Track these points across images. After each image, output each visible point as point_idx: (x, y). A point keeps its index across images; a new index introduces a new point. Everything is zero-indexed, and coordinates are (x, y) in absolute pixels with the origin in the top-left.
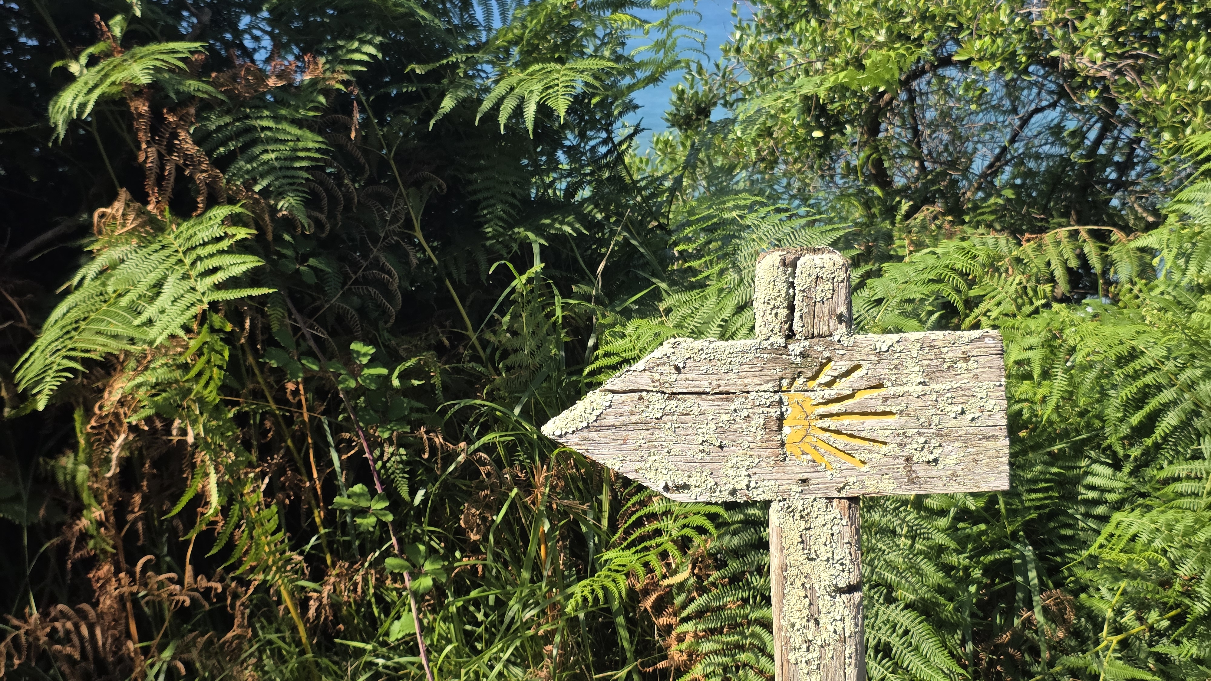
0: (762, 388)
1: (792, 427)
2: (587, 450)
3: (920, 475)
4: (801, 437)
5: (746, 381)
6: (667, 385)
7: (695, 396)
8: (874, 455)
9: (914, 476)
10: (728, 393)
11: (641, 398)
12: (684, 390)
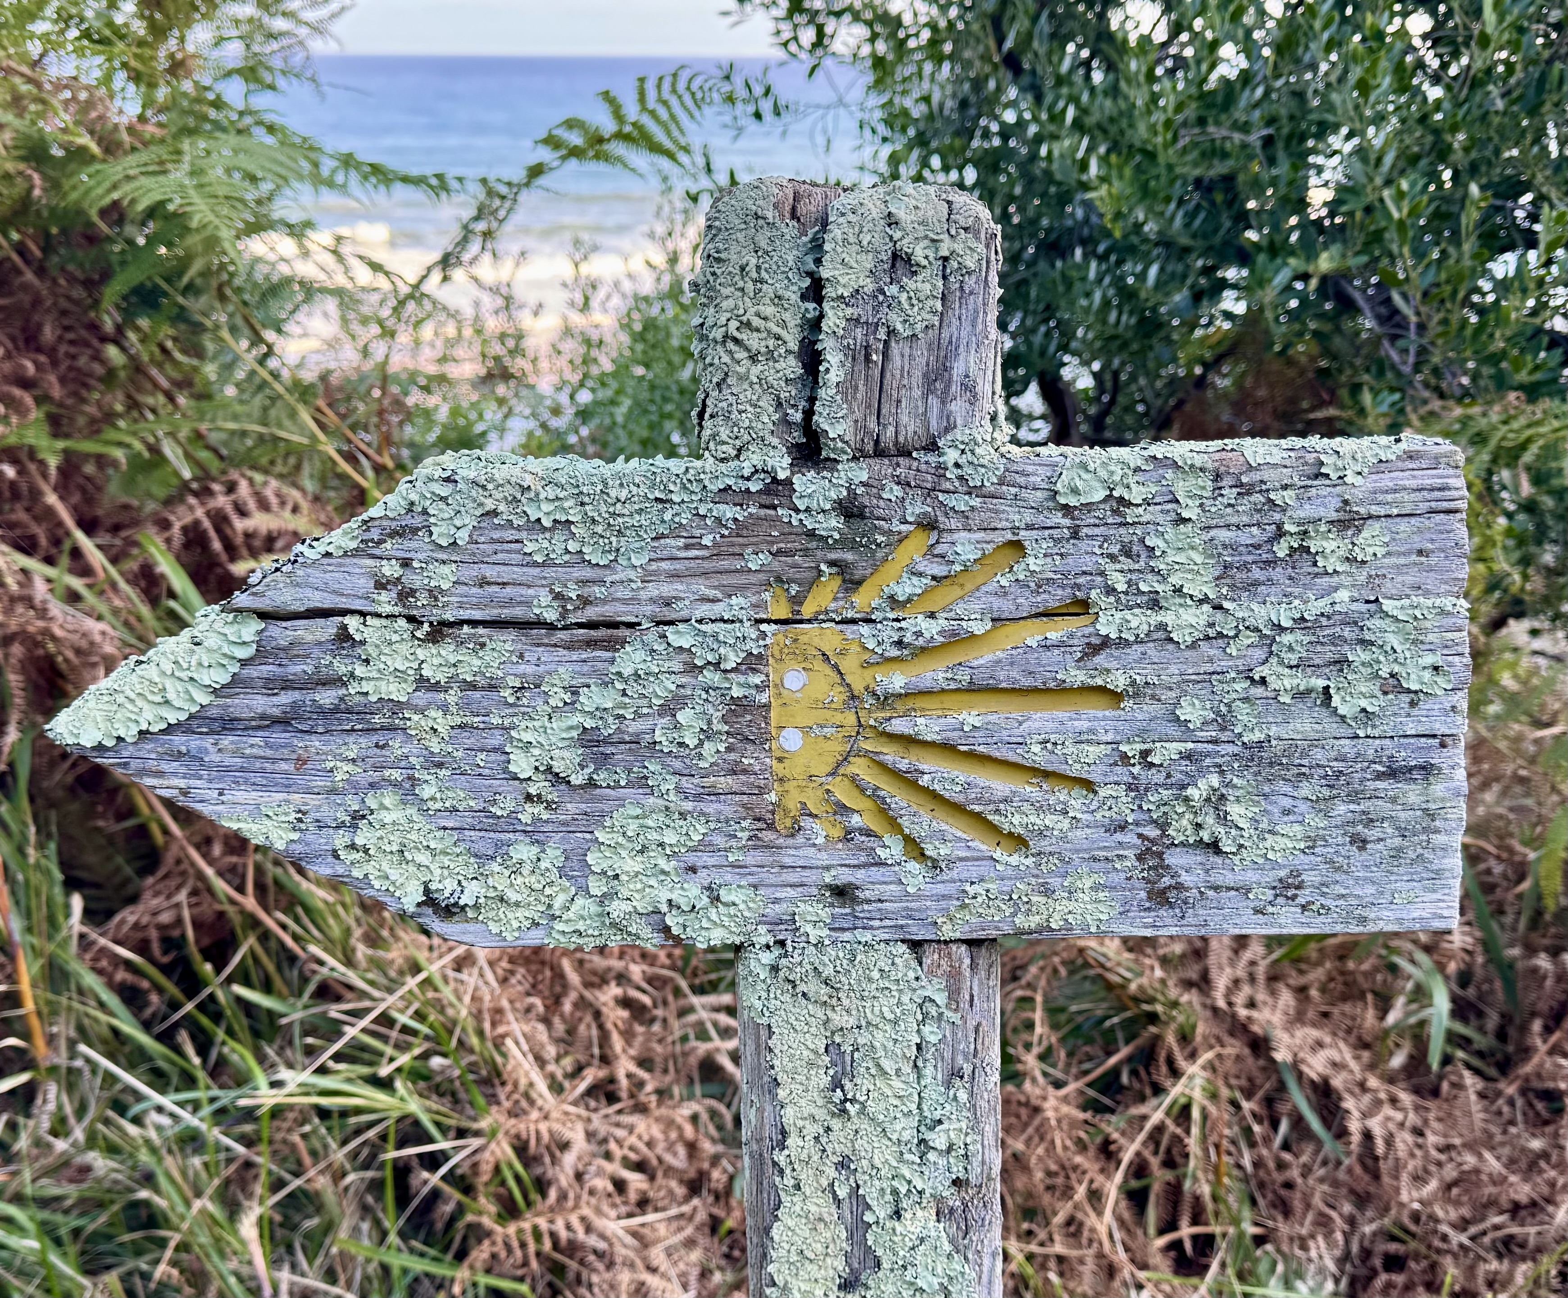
0: (718, 609)
1: (806, 730)
2: (185, 792)
3: (1185, 878)
4: (831, 761)
5: (667, 589)
6: (423, 599)
7: (510, 635)
8: (1049, 820)
9: (1166, 881)
10: (615, 625)
11: (344, 636)
12: (477, 615)
